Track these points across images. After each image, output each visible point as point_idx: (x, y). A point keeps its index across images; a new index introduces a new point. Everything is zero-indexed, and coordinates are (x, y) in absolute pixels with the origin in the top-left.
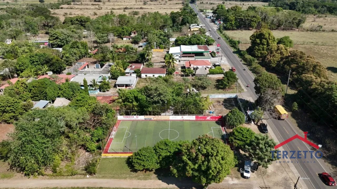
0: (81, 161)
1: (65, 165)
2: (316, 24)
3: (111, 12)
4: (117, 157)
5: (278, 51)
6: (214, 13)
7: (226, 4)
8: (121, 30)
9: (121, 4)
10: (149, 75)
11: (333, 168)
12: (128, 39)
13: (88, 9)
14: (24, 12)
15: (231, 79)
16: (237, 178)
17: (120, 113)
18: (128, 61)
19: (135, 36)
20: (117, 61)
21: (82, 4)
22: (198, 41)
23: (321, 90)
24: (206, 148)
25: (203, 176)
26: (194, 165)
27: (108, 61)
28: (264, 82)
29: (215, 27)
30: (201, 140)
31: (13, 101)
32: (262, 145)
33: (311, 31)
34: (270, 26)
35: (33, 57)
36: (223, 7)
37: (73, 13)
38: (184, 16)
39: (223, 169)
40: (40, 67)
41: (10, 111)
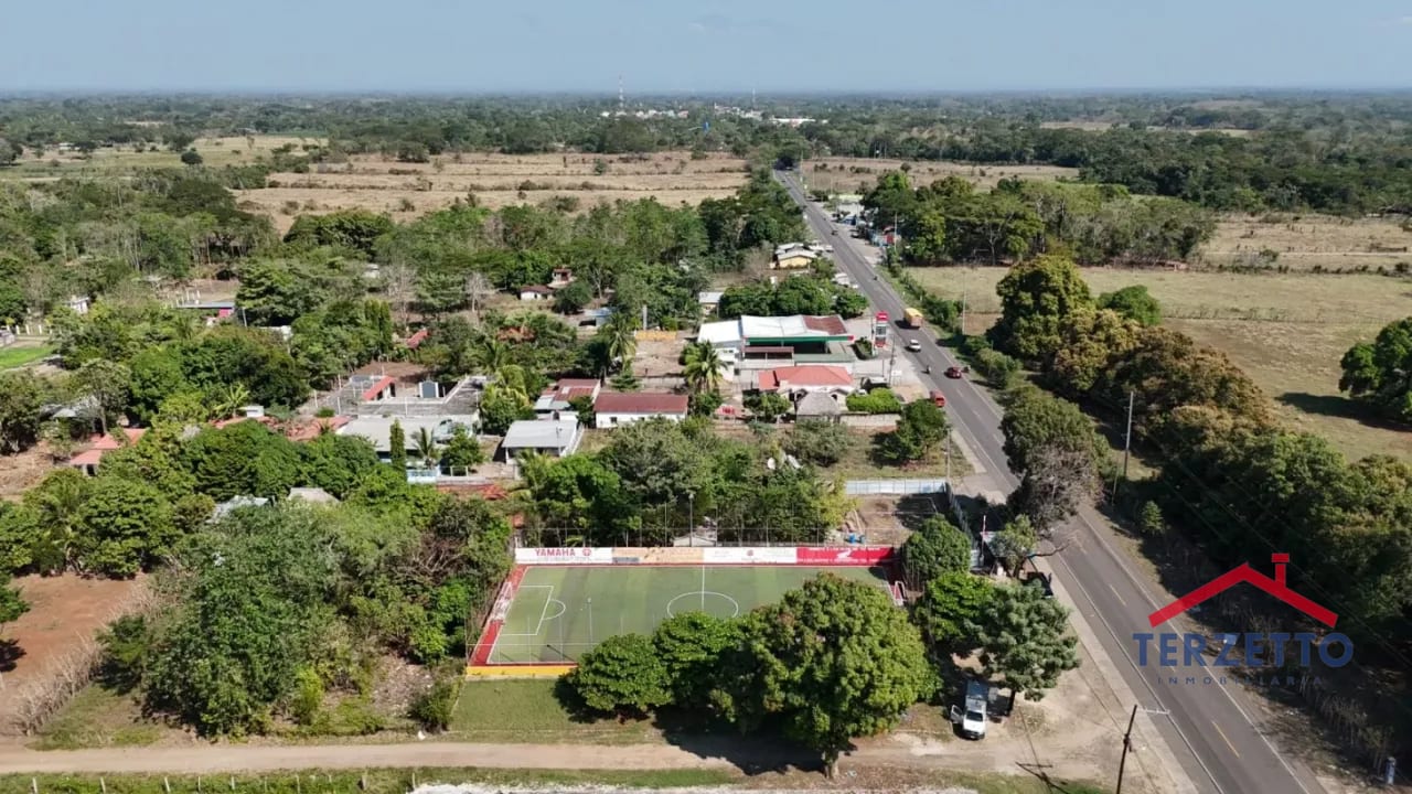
0: (392, 692)
1: (336, 702)
2: (1254, 246)
3: (471, 199)
4: (520, 677)
5: (1099, 333)
6: (866, 203)
7: (918, 172)
8: (512, 262)
9: (503, 171)
10: (624, 418)
11: (1273, 710)
12: (539, 296)
13: (378, 188)
14: (129, 198)
15: (926, 428)
16: (942, 737)
17: (524, 536)
18: (545, 371)
19: (569, 285)
20: (505, 367)
21: (350, 171)
22: (806, 303)
23: (1235, 454)
24: (830, 609)
25: (821, 707)
26: (791, 668)
27: (468, 371)
28: (1034, 423)
29: (871, 255)
30: (814, 589)
31: (142, 494)
32: (1020, 615)
33: (1236, 270)
34: (1078, 250)
35: (194, 351)
36: (902, 182)
37: (320, 202)
38: (751, 213)
39: (885, 676)
40: (220, 387)
41: (129, 532)
